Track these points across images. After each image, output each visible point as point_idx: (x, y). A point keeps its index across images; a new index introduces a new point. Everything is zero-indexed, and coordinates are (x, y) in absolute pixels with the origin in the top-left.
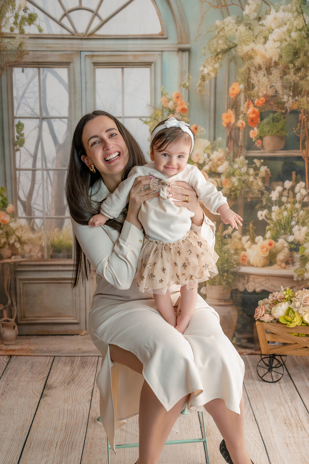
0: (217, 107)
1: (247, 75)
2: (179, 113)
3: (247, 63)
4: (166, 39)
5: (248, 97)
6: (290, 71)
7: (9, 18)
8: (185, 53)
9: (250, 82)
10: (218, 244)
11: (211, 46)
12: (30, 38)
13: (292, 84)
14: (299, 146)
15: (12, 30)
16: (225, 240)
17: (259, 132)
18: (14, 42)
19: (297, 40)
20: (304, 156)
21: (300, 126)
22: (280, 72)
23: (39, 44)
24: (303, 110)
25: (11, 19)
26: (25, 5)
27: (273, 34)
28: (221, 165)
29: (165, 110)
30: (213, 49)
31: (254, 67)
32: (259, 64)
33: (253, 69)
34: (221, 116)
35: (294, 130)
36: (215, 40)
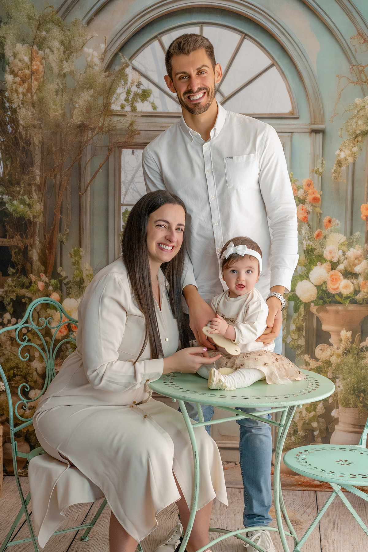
0: (355, 197)
2: (310, 203)
4: (297, 118)
7: (120, 94)
8: (319, 135)
10: (354, 358)
11: (350, 127)
12: (143, 116)
15: (123, 107)
16: (363, 353)
18: (125, 120)
23: (152, 123)
25: (122, 94)
26: (139, 80)
28: (359, 264)
30: (352, 130)
34: (360, 208)
36: (354, 121)
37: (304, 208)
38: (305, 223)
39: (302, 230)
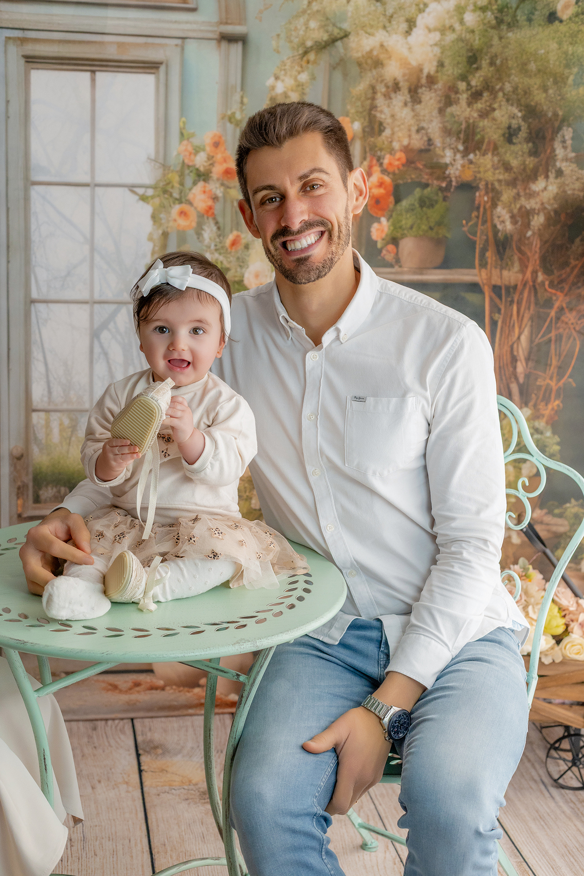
1: (369, 102)
2: (218, 179)
3: (369, 74)
4: (194, 10)
5: (371, 149)
6: (461, 97)
8: (235, 45)
9: (375, 116)
11: (293, 33)
13: (463, 126)
14: (474, 261)
17: (392, 228)
19: (475, 30)
20: (483, 283)
21: (478, 217)
22: (438, 98)
24: (483, 183)
27: (425, 15)
29: (187, 171)
30: (297, 40)
31: (383, 84)
32: (395, 79)
33: (381, 88)
35: (463, 226)
36: (302, 20)
37: (207, 189)
38: (211, 220)
39: (203, 232)
